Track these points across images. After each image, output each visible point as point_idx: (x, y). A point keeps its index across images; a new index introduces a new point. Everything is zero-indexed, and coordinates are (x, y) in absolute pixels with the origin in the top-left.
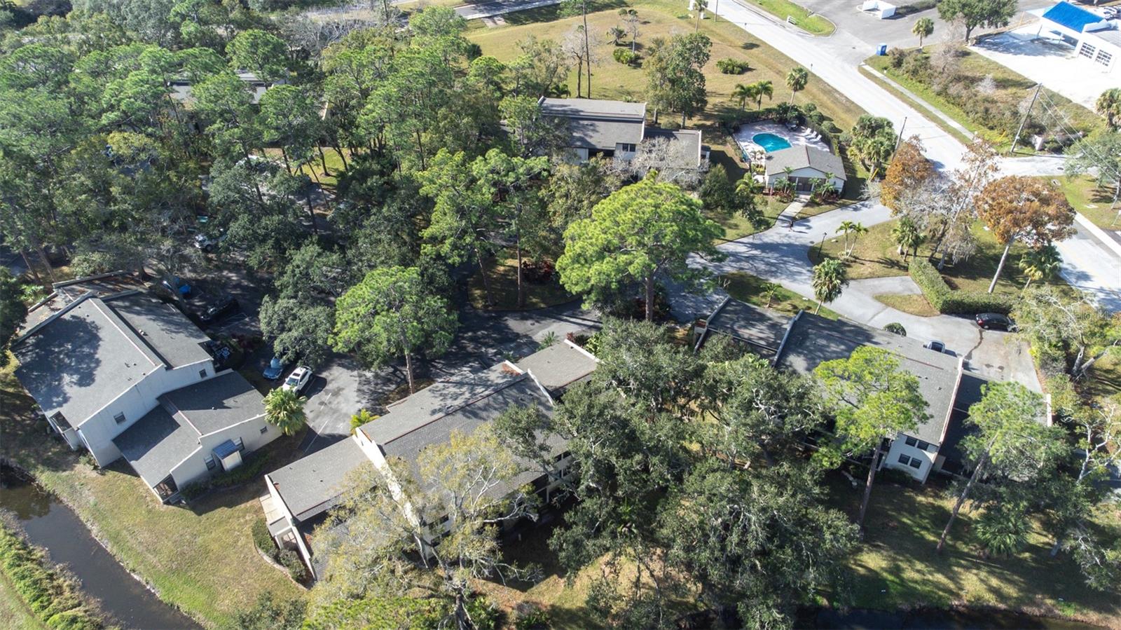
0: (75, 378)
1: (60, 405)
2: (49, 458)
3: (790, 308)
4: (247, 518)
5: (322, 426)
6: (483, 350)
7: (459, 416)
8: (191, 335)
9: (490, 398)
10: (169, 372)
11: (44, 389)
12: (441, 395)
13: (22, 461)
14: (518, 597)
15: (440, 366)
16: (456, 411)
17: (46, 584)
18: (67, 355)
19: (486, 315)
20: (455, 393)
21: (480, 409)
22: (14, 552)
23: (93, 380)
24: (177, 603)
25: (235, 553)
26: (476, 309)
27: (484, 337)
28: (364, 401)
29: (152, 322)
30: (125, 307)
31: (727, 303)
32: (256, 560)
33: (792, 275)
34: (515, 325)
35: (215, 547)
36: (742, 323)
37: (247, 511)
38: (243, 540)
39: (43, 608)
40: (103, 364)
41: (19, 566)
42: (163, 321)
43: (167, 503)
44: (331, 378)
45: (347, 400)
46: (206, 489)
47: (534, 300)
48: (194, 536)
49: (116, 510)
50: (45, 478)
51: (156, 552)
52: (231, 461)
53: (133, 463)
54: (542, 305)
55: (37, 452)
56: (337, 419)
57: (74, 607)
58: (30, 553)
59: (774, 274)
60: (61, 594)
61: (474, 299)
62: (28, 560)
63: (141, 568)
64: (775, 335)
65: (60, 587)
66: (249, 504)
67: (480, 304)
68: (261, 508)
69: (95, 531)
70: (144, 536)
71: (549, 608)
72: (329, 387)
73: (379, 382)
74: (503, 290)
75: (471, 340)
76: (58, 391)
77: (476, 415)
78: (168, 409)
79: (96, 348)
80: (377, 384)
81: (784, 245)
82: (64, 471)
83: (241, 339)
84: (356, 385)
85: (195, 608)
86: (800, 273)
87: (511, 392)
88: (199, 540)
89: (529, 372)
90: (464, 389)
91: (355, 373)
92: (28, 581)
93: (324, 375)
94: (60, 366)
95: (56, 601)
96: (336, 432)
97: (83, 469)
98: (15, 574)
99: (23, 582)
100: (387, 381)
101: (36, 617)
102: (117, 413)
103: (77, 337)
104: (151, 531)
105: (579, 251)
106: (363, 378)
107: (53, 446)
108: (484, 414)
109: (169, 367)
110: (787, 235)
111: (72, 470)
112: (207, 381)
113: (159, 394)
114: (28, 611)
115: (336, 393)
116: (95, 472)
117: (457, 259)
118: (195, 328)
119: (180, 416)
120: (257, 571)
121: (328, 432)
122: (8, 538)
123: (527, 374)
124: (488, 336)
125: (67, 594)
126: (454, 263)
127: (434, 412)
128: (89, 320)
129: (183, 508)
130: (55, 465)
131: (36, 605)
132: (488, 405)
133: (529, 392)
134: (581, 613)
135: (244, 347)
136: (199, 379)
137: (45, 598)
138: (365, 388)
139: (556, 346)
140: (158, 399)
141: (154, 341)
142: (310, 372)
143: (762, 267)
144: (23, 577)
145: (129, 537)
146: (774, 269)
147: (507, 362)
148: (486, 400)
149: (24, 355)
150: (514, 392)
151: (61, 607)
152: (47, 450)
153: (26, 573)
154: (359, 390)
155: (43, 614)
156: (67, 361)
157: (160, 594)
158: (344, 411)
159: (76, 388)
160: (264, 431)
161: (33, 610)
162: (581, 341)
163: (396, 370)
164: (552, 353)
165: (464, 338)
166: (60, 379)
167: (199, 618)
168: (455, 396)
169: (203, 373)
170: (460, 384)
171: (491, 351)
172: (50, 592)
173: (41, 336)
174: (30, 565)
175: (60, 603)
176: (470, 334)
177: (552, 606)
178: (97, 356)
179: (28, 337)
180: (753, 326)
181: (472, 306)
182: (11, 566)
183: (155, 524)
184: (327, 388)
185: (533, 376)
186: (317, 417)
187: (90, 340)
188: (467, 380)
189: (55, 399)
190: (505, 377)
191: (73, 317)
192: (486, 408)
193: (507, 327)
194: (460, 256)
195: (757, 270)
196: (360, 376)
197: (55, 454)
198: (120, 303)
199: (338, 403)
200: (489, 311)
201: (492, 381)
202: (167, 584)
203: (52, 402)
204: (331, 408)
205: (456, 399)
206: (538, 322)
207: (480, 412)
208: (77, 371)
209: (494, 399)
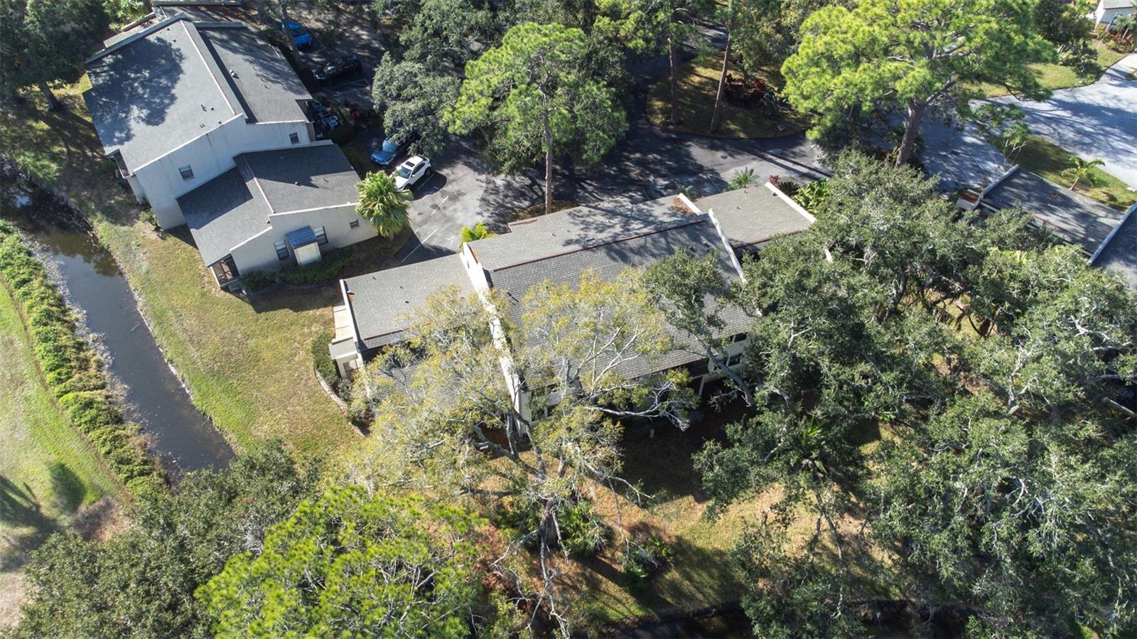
0: (145, 112)
1: (121, 142)
2: (111, 207)
3: (1105, 198)
4: (313, 329)
5: (428, 235)
6: (651, 178)
7: (602, 254)
8: (290, 89)
9: (649, 239)
10: (251, 126)
11: (108, 119)
12: (583, 222)
13: (82, 203)
14: (636, 515)
15: (590, 189)
16: (598, 247)
17: (70, 353)
18: (143, 85)
19: (664, 135)
20: (602, 223)
21: (632, 250)
22: (44, 307)
23: (163, 119)
24: (210, 413)
25: (289, 369)
26: (652, 124)
27: (655, 162)
28: (486, 214)
29: (248, 63)
30: (222, 41)
31: (1015, 174)
32: (310, 383)
33: (1115, 152)
34: (700, 154)
35: (267, 355)
36: (1036, 204)
37: (314, 320)
38: (302, 355)
39: (60, 381)
40: (177, 102)
41: (45, 325)
42: (261, 65)
43: (226, 289)
44: (453, 177)
45: (465, 209)
46: (273, 281)
47: (732, 127)
48: (247, 337)
49: (167, 285)
50: (102, 229)
51: (200, 345)
52: (307, 253)
53: (193, 231)
54: (742, 135)
55: (99, 196)
56: (449, 230)
57: (96, 388)
58: (64, 312)
59: (1087, 148)
60: (86, 369)
61: (653, 113)
62: (59, 320)
63: (178, 360)
64: (1086, 229)
65: (86, 360)
66: (318, 312)
67: (658, 120)
68: (332, 320)
69: (141, 301)
70: (191, 322)
71: (674, 540)
72: (448, 188)
73: (510, 194)
74: (692, 107)
75: (638, 163)
76: (122, 125)
77: (625, 258)
78: (243, 173)
79: (175, 81)
80: (506, 196)
81: (1108, 109)
82: (123, 225)
83: (354, 108)
84: (481, 193)
85: (229, 425)
86: (1128, 152)
87: (679, 237)
88: (252, 343)
89: (711, 214)
90: (616, 221)
91: (483, 177)
92: (50, 345)
93: (445, 172)
94: (132, 96)
95: (77, 376)
96: (444, 246)
97: (144, 229)
98: (38, 333)
99: (44, 344)
100: (520, 195)
101: (50, 390)
102: (183, 165)
103: (158, 64)
104: (199, 318)
105: (821, 49)
106: (491, 186)
107: (117, 194)
108: (636, 259)
109: (251, 119)
110: (1115, 97)
111: (132, 226)
112: (298, 149)
113: (236, 153)
114: (43, 381)
115: (455, 197)
116: (156, 233)
117: (641, 42)
118: (296, 81)
119: (255, 185)
120: (310, 397)
121: (434, 243)
122: (43, 289)
123: (706, 216)
124: (661, 162)
125: (92, 371)
126: (636, 49)
127: (569, 243)
128: (174, 46)
129: (242, 299)
130: (117, 216)
131: (51, 376)
132: (644, 247)
133: (705, 241)
134: (717, 558)
135: (355, 118)
136: (288, 144)
137: (64, 370)
138: (491, 198)
139: (751, 188)
140: (236, 158)
141: (244, 85)
142: (428, 165)
143: (1070, 134)
144: (46, 340)
145: (174, 320)
146: (1087, 140)
147: (681, 196)
148: (642, 241)
149: (97, 75)
150: (683, 237)
151: (80, 385)
152: (110, 197)
153: (51, 335)
154: (483, 199)
155: (58, 389)
156: (140, 91)
157: (195, 399)
158: (459, 221)
159: (142, 124)
160: (354, 225)
161: (48, 382)
162: (789, 189)
163: (534, 183)
164: (745, 197)
165: (629, 159)
166: (128, 112)
167: (231, 438)
168: (601, 228)
169: (294, 138)
170: (611, 213)
171: (662, 182)
172: (72, 364)
173: (120, 56)
174: (58, 326)
175: (81, 379)
176: (638, 155)
177: (679, 538)
178: (173, 91)
179: (107, 55)
180: (1052, 211)
181: (648, 120)
182: (37, 323)
183: (206, 311)
184: (445, 188)
185: (714, 221)
186: (425, 222)
187: (171, 70)
188: (622, 210)
189: (117, 134)
190: (674, 215)
191: (159, 39)
192: (641, 251)
193: (688, 155)
194: (647, 40)
195: (1061, 137)
196: (488, 182)
197: (117, 202)
198: (217, 35)
199: (455, 210)
200: (669, 131)
201: (656, 217)
202: (204, 387)
203: (114, 137)
204: (445, 215)
205: (601, 232)
206: (731, 155)
207: (630, 254)
208: (148, 105)
209: (654, 241)
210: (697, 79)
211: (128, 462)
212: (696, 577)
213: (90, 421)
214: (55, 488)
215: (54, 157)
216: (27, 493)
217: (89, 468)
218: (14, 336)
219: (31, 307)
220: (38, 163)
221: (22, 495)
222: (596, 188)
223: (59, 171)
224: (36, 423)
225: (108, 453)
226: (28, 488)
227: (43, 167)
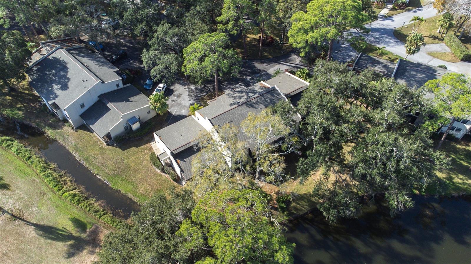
0: (59, 86)
1: (54, 99)
2: (50, 124)
3: (387, 58)
4: (146, 152)
5: (174, 111)
6: (245, 77)
7: (245, 106)
8: (110, 67)
9: (258, 98)
10: (103, 84)
11: (45, 91)
12: (233, 97)
13: (38, 125)
14: (277, 189)
15: (225, 84)
16: (243, 104)
17: (59, 179)
18: (53, 75)
19: (244, 61)
20: (239, 96)
21: (254, 103)
22: (41, 165)
23: (68, 88)
24: (119, 189)
25: (143, 167)
27: (244, 71)
28: (192, 100)
29: (90, 61)
30: (76, 54)
31: (361, 56)
32: (152, 171)
33: (387, 43)
34: (258, 66)
35: (132, 165)
36: (370, 65)
37: (145, 149)
38: (145, 162)
39: (60, 190)
40: (71, 80)
41: (45, 171)
42: (95, 60)
43: (108, 145)
44: (175, 89)
45: (184, 100)
46: (125, 138)
47: (266, 54)
48: (123, 160)
49: (85, 147)
50: (50, 132)
51: (106, 166)
52: (136, 126)
53: (91, 126)
54: (270, 57)
55: (44, 120)
56: (181, 108)
57: (73, 189)
58: (49, 165)
59: (378, 43)
60: (67, 184)
62: (49, 169)
63: (101, 173)
64: (387, 70)
65: (65, 181)
66: (145, 146)
68: (151, 148)
69: (77, 156)
70: (100, 159)
71: (290, 193)
72: (175, 93)
74: (251, 49)
76: (52, 92)
77: (252, 106)
78: (104, 102)
79: (67, 72)
80: (197, 92)
81: (381, 29)
82: (58, 129)
83: (131, 71)
84: (187, 93)
85: (128, 191)
86: (391, 42)
87: (267, 96)
88: (125, 161)
89: (275, 86)
90: (244, 94)
91: (186, 87)
92: (51, 178)
93: (172, 88)
94: (51, 81)
96: (181, 114)
97: (66, 129)
98: (44, 175)
99: (48, 179)
100: (201, 91)
101: (57, 194)
102: (81, 103)
103: (57, 67)
104: (102, 157)
106: (190, 90)
107: (51, 118)
108: (256, 106)
109: (103, 82)
110: (382, 24)
111: (62, 129)
112: (120, 89)
113: (99, 95)
114: (53, 191)
115: (179, 96)
116: (73, 130)
118: (110, 64)
120: (154, 175)
121: (177, 114)
122: (38, 159)
124: (246, 71)
125: (69, 184)
127: (231, 105)
128: (61, 59)
129: (115, 147)
130: (54, 127)
131: (56, 189)
132: (257, 101)
133: (276, 96)
135: (133, 74)
136: (116, 88)
137: (60, 186)
138: (192, 94)
139: (281, 75)
140: (99, 97)
141: (94, 70)
142: (166, 86)
143: (372, 39)
144: (48, 176)
145: (93, 160)
146: (378, 40)
147: (262, 82)
149: (32, 75)
150: (269, 96)
151: (67, 189)
152: (49, 120)
153: (49, 175)
154: (189, 95)
155: (60, 193)
156: (54, 78)
157: (111, 185)
158: (184, 104)
159: (60, 91)
160: (149, 113)
161: (55, 191)
163: (205, 86)
164: (281, 78)
166: (52, 87)
167: (130, 196)
168: (240, 98)
169: (118, 86)
170: (241, 92)
171: (249, 78)
172: (62, 183)
173: (39, 66)
174: (50, 171)
175: (67, 188)
177: (292, 193)
178: (68, 76)
179: (33, 67)
180: (376, 66)
182: (42, 171)
183: (104, 154)
184: (174, 94)
185: (277, 88)
186: (172, 107)
187: (63, 69)
188: (244, 90)
189: (51, 96)
190: (262, 89)
191: (53, 57)
192: (257, 103)
193: (254, 67)
195: (370, 41)
196: (189, 88)
197: (53, 121)
198: (74, 52)
199: (180, 101)
200: (245, 59)
201: (257, 91)
202: (114, 181)
203: (51, 97)
204: (177, 103)
205: (240, 99)
206: (269, 64)
207: (254, 105)
208: (59, 83)
209: (260, 99)
210: (249, 39)
211: (98, 211)
212: (300, 203)
213: (78, 201)
214: (75, 225)
215: (19, 109)
216: (65, 230)
217: (84, 216)
218: (34, 178)
219: (36, 166)
220: (13, 113)
221: (63, 231)
222: (227, 84)
223: (23, 114)
224: (57, 206)
225: (90, 210)
226: (64, 228)
227: (16, 114)
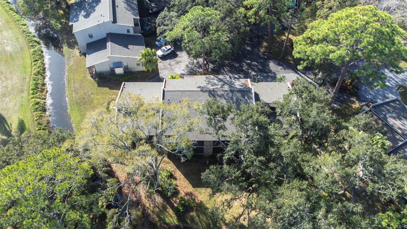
0: (85, 13)
1: (75, 22)
2: (70, 42)
4: (113, 96)
5: (162, 74)
6: (250, 71)
7: (207, 94)
8: (134, 14)
11: (74, 14)
12: (209, 81)
13: (63, 39)
15: (226, 70)
16: (206, 91)
17: (39, 86)
19: (262, 56)
20: (215, 83)
22: (38, 70)
23: (89, 17)
24: (71, 116)
26: (259, 51)
27: (254, 65)
28: (186, 71)
29: (123, 3)
34: (272, 66)
39: (33, 94)
40: (95, 12)
41: (36, 75)
42: (128, 4)
43: (92, 77)
44: (180, 55)
45: (180, 68)
47: (290, 58)
48: (92, 94)
49: (75, 71)
50: (65, 48)
51: (77, 93)
52: (119, 71)
53: (87, 55)
54: (292, 62)
55: (68, 38)
57: (43, 99)
58: (44, 73)
60: (42, 92)
61: (262, 47)
62: (41, 75)
63: (69, 96)
65: (44, 89)
66: (117, 91)
67: (262, 50)
70: (77, 85)
72: (177, 59)
73: (197, 66)
74: (277, 48)
75: (248, 64)
76: (77, 16)
77: (214, 97)
78: (107, 39)
79: (97, 5)
80: (195, 66)
82: (71, 49)
84: (187, 63)
85: (75, 121)
87: (237, 94)
88: (92, 96)
89: (253, 89)
90: (220, 83)
92: (35, 82)
93: (178, 53)
94: (83, 7)
95: (39, 94)
97: (76, 51)
100: (200, 67)
101: (30, 96)
102: (90, 33)
104: (80, 84)
106: (192, 62)
108: (218, 98)
109: (114, 22)
111: (73, 50)
112: (129, 35)
114: (29, 93)
115: (178, 63)
116: (79, 54)
118: (137, 11)
119: (109, 44)
122: (41, 64)
123: (251, 89)
124: (257, 66)
125: (44, 93)
127: (199, 87)
129: (95, 81)
130: (70, 46)
132: (223, 95)
135: (155, 28)
136: (126, 33)
137: (36, 91)
138: (190, 66)
140: (107, 34)
141: (119, 10)
144: (34, 80)
145: (73, 83)
147: (249, 80)
151: (38, 97)
152: (71, 39)
154: (187, 66)
155: (32, 96)
156: (87, 6)
157: (69, 111)
158: (175, 71)
159: (83, 17)
160: (138, 65)
163: (207, 64)
164: (275, 85)
165: (245, 62)
166: (80, 12)
167: (74, 125)
168: (213, 85)
169: (128, 31)
170: (220, 80)
171: (253, 73)
172: (39, 90)
174: (40, 77)
176: (249, 61)
177: (201, 202)
181: (259, 49)
182: (34, 74)
183: (83, 83)
185: (253, 91)
186: (164, 69)
188: (225, 80)
189: (75, 19)
190: (242, 86)
192: (221, 96)
193: (268, 65)
199: (176, 67)
200: (265, 55)
201: (235, 85)
202: (73, 107)
203: (73, 20)
204: (172, 68)
207: (217, 96)
210: (284, 38)
211: (41, 124)
213: (36, 109)
214: (18, 126)
215: (61, 23)
216: (10, 126)
217: (30, 123)
218: (27, 77)
219: (35, 69)
220: (56, 24)
221: (8, 126)
222: (228, 70)
223: (60, 27)
224: (22, 106)
225: (36, 120)
